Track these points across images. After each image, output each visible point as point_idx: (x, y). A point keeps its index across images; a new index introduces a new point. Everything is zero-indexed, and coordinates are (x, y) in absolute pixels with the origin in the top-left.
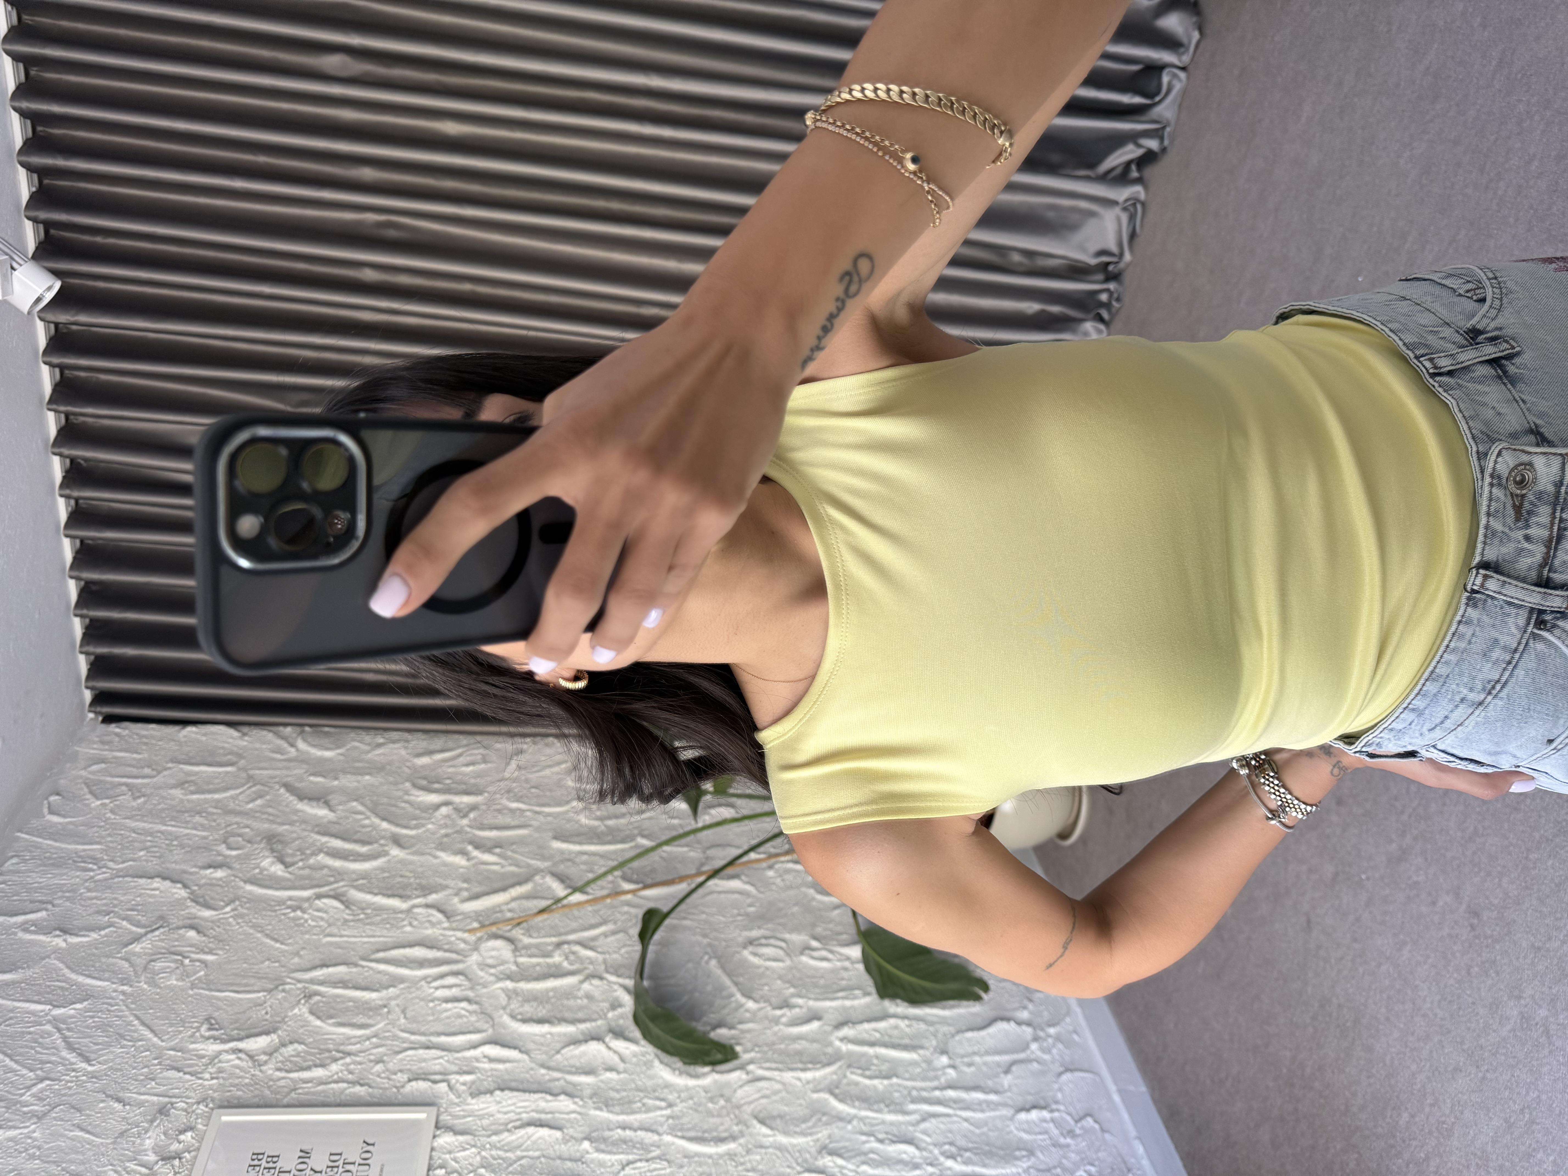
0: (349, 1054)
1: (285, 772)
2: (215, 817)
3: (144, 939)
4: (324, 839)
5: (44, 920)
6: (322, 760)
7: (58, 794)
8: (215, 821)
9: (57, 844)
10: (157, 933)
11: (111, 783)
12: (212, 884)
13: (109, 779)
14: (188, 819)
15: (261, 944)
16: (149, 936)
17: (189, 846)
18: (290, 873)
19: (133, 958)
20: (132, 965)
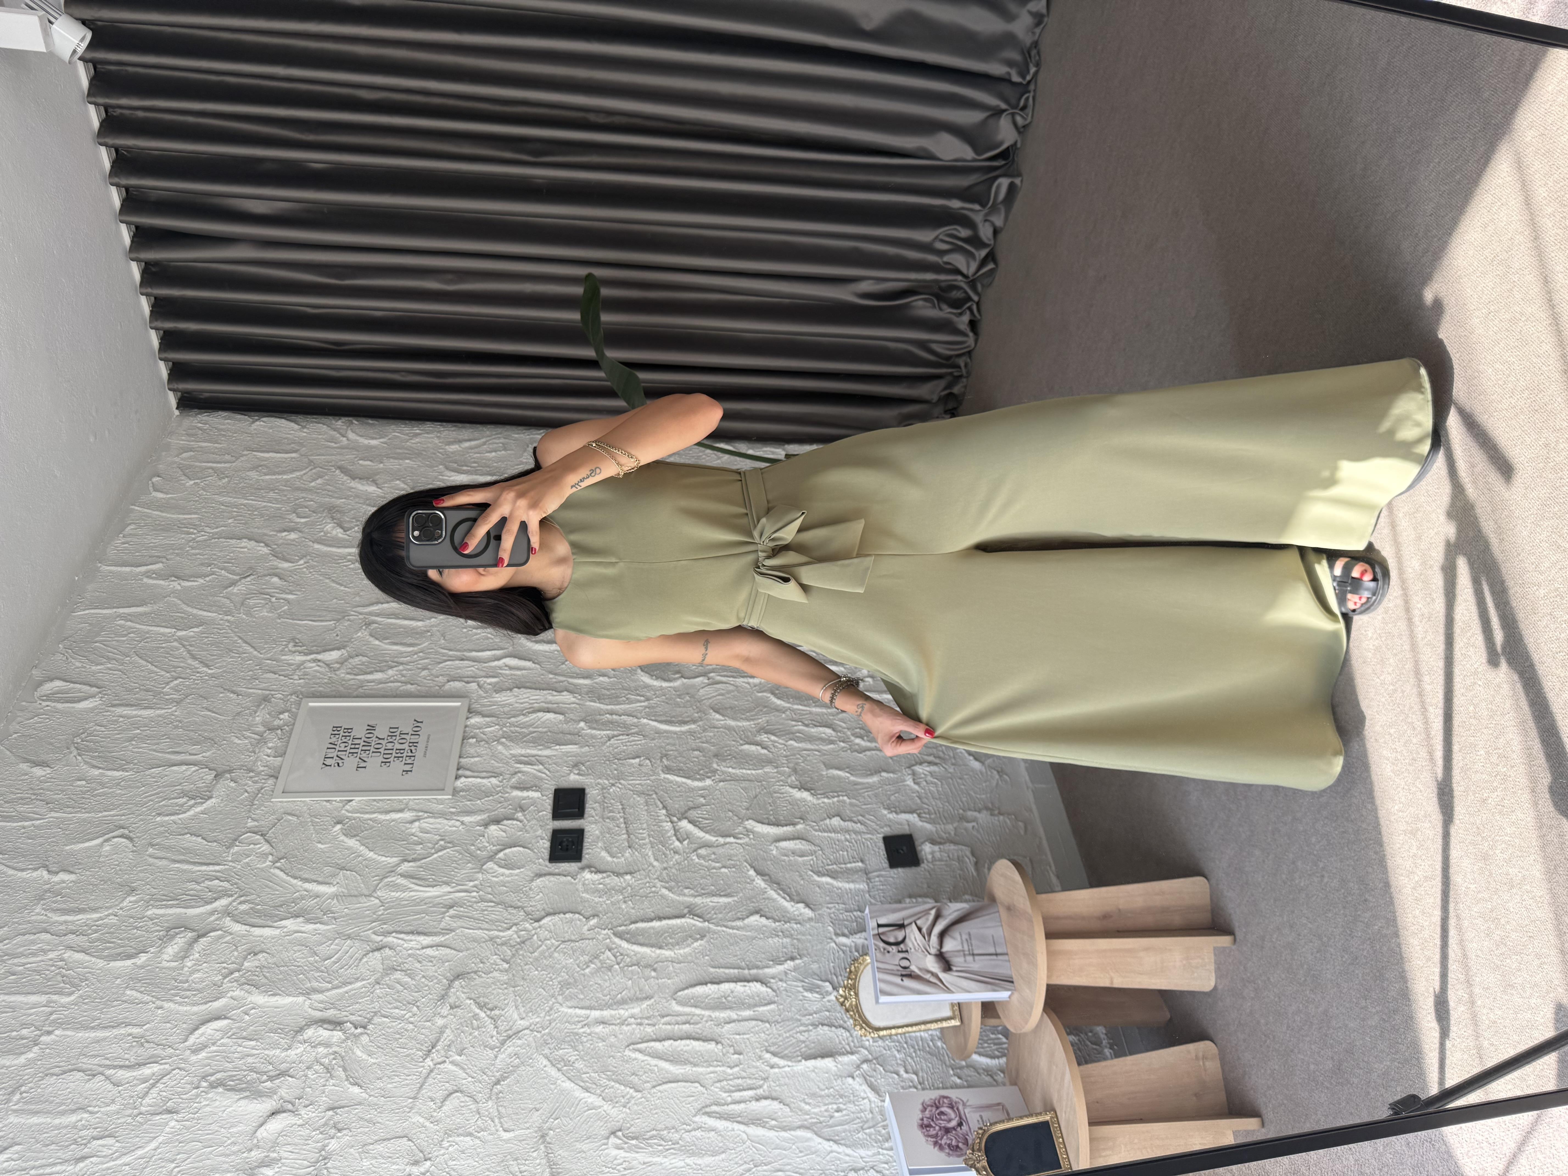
0: (402, 664)
1: (338, 457)
2: (285, 493)
3: (239, 583)
5: (162, 570)
6: (369, 448)
7: (159, 476)
8: (285, 496)
9: (164, 514)
10: (248, 579)
11: (200, 467)
12: (289, 543)
13: (198, 464)
14: (265, 495)
15: (330, 587)
16: (243, 581)
17: (268, 515)
18: (348, 536)
19: (232, 597)
20: (232, 602)
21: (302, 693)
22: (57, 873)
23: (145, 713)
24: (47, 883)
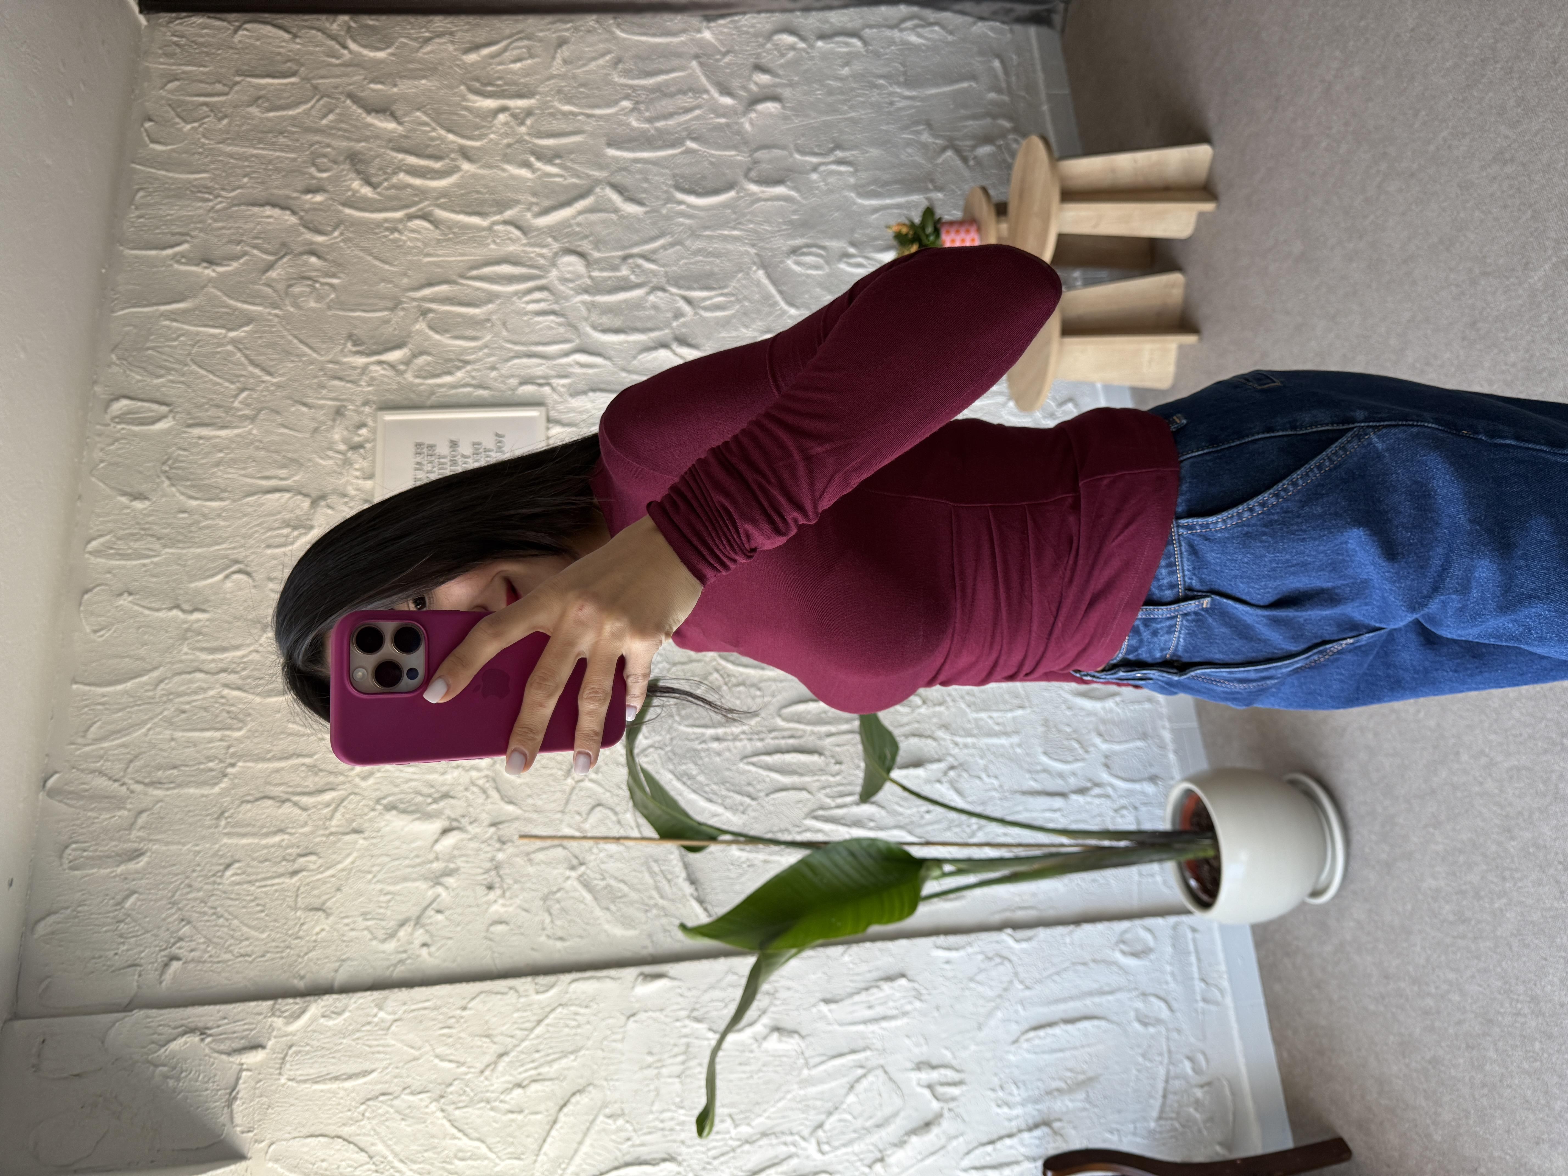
0: (469, 363)
1: (346, 80)
2: (297, 136)
3: (276, 266)
4: (401, 156)
5: (191, 252)
6: (377, 64)
7: (150, 120)
8: (297, 140)
9: (170, 174)
10: (285, 260)
11: (192, 102)
12: (316, 209)
13: (188, 98)
14: (274, 140)
15: (374, 266)
16: (280, 263)
17: (284, 170)
18: (379, 194)
19: (274, 284)
20: (275, 290)
21: (374, 402)
22: (191, 612)
23: (223, 433)
24: (185, 622)
